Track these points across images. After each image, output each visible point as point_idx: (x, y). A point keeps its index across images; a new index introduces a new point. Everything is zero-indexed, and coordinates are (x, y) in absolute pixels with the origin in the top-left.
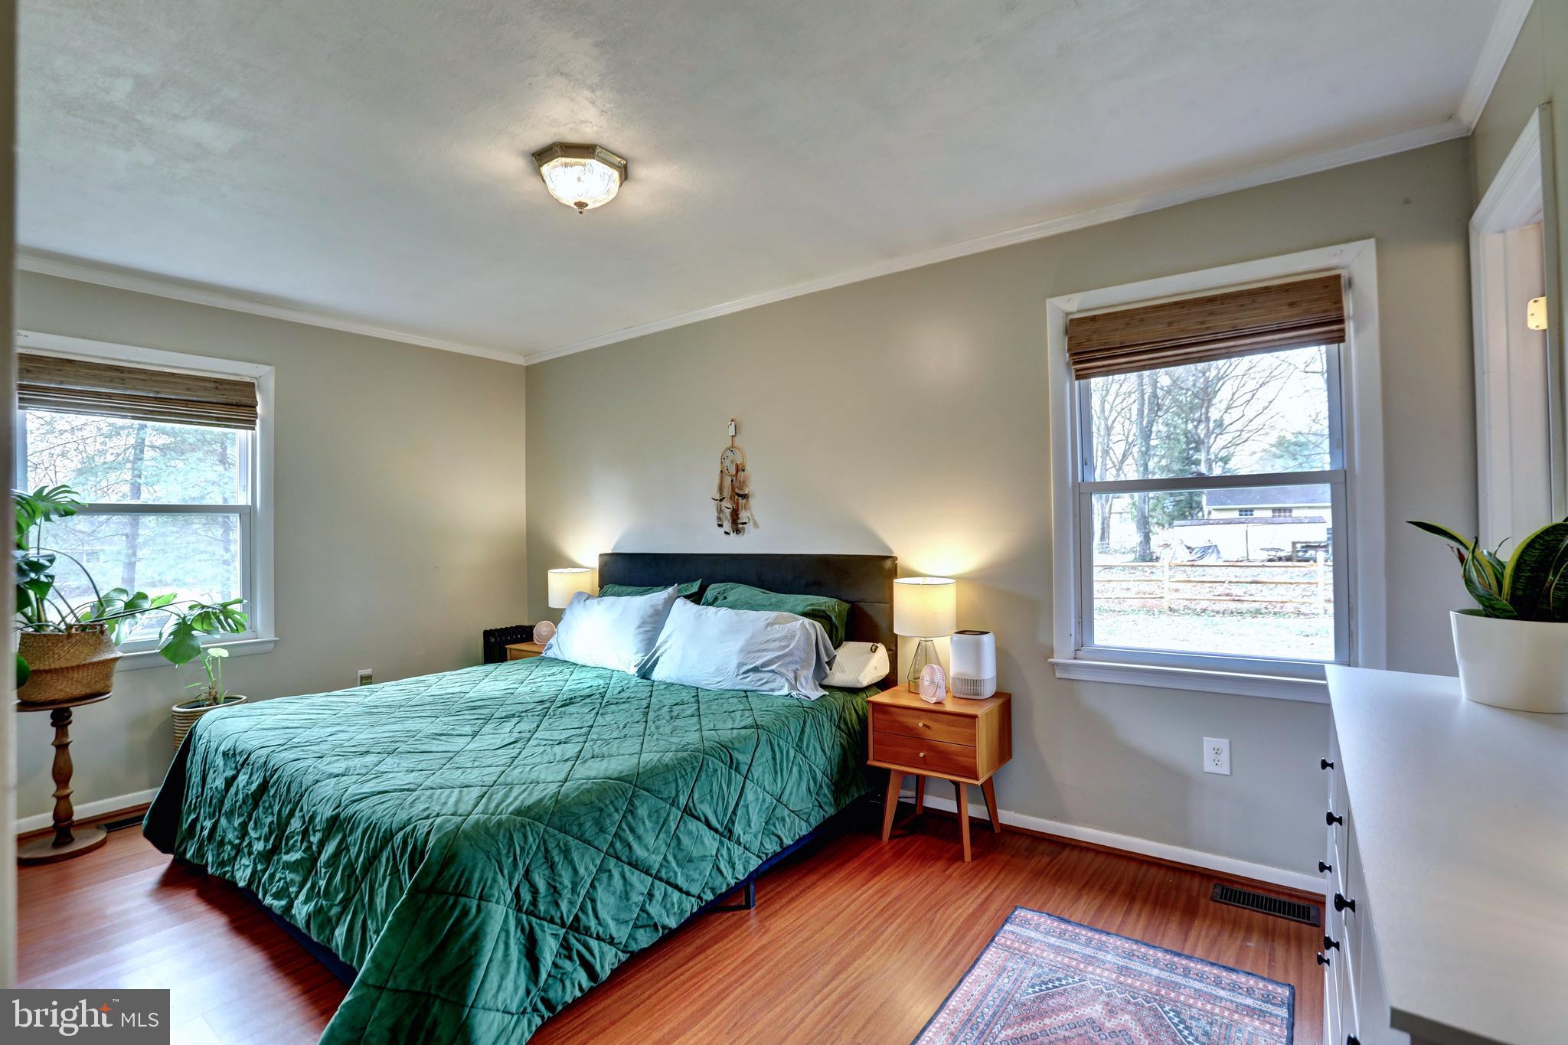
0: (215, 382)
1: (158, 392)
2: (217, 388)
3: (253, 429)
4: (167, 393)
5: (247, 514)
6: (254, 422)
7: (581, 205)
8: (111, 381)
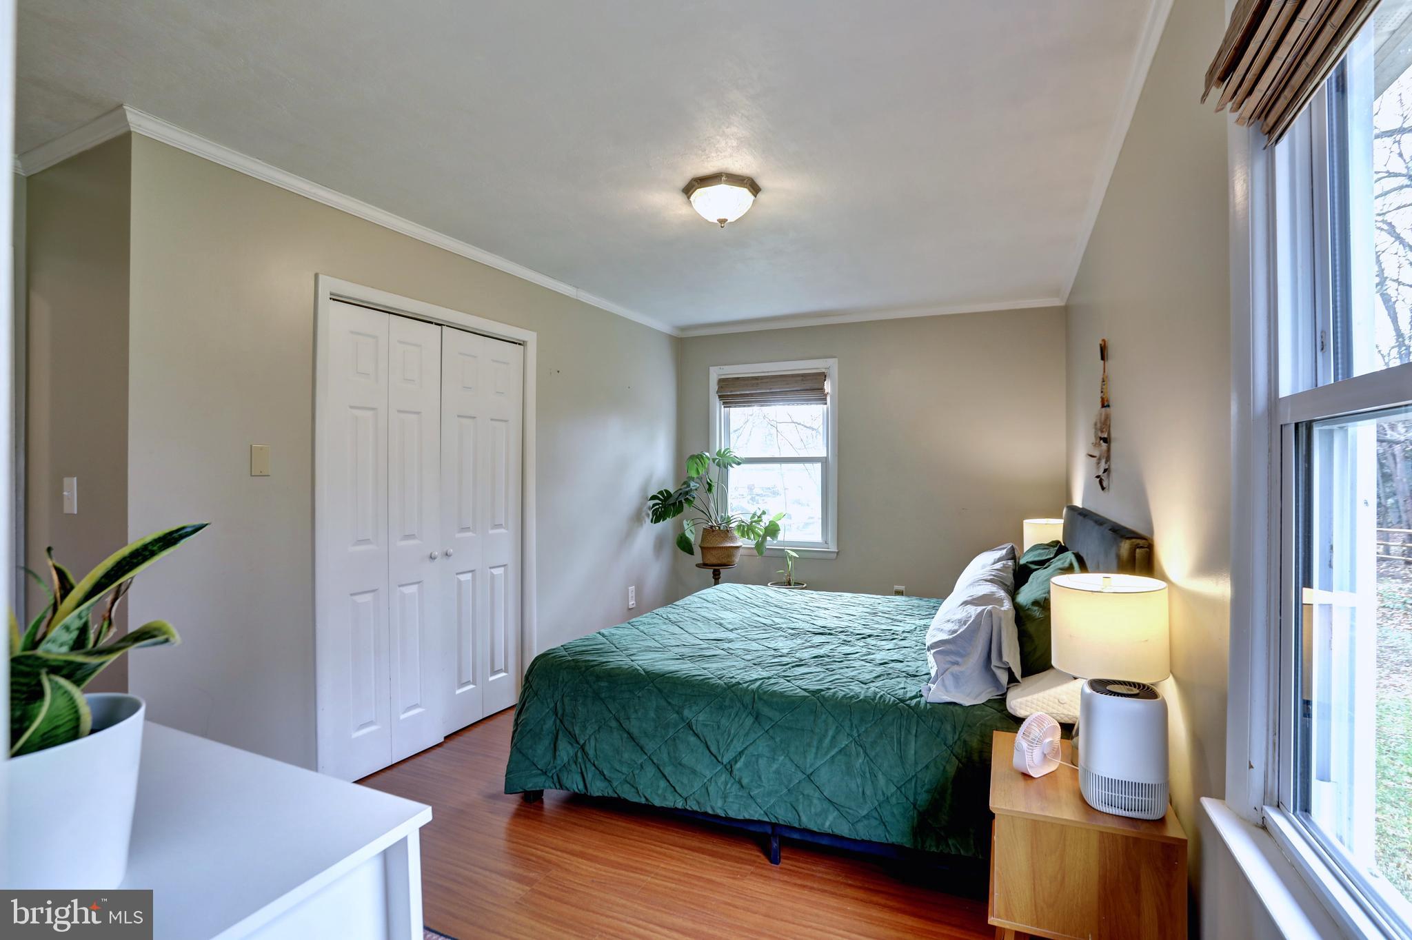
0: (802, 376)
1: (771, 389)
2: (802, 380)
3: (826, 404)
4: (777, 389)
5: (824, 461)
6: (825, 399)
7: (722, 221)
8: (752, 386)
